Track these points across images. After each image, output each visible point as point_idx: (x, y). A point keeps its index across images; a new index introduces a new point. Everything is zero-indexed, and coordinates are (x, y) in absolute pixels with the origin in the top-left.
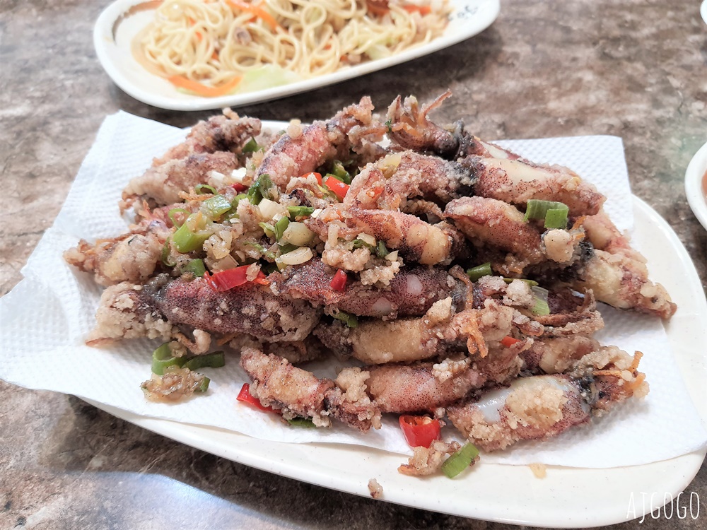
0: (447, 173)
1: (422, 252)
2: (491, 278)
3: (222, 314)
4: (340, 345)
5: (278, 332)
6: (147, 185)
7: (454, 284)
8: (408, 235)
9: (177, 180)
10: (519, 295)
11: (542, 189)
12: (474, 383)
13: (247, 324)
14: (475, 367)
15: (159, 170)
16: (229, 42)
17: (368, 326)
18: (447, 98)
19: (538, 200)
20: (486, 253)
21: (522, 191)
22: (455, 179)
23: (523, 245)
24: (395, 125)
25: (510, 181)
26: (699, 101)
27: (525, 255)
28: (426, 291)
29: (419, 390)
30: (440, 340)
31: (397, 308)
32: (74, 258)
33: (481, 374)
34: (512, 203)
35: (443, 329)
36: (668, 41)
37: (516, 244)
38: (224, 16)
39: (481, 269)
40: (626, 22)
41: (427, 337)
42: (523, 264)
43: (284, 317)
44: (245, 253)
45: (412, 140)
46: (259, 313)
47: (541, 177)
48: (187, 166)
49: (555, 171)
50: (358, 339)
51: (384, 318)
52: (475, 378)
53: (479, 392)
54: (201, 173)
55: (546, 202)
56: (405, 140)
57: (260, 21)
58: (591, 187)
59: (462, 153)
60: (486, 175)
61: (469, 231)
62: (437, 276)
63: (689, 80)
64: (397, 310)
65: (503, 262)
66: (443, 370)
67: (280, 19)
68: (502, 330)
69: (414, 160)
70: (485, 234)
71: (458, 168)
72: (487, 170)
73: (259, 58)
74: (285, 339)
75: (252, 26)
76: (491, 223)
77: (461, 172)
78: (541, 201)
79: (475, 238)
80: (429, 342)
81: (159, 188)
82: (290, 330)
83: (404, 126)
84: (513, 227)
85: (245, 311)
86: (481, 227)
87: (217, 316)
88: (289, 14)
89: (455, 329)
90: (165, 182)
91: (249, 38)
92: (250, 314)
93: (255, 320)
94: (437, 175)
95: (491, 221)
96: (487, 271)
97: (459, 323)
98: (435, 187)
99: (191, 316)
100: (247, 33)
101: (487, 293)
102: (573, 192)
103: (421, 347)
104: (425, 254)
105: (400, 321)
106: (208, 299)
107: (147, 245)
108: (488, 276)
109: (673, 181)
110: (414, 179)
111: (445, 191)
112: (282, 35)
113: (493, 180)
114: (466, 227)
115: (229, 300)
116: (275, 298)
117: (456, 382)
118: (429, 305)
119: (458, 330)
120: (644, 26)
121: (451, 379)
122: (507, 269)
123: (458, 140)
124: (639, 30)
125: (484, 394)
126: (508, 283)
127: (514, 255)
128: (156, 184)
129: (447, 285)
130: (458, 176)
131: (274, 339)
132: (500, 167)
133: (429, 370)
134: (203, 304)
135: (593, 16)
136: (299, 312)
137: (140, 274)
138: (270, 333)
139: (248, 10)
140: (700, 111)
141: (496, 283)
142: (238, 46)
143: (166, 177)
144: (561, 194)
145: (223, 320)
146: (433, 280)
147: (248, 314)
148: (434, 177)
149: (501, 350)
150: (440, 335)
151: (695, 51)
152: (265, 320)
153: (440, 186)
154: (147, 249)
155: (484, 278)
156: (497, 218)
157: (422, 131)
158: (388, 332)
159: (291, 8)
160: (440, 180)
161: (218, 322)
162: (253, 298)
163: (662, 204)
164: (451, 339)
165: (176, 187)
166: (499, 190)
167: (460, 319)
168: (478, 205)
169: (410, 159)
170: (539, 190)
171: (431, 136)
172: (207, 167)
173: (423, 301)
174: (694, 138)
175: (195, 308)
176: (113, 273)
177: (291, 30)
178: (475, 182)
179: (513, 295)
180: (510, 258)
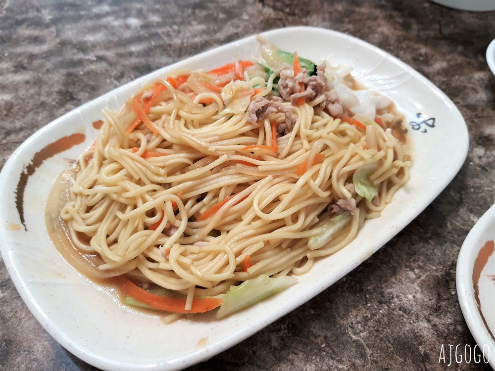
26: (480, 146)
36: (457, 77)
40: (421, 55)
63: (473, 122)
109: (448, 244)
120: (436, 60)
124: (431, 65)
135: (392, 48)
140: (480, 158)
151: (480, 89)
163: (434, 273)
174: (472, 190)
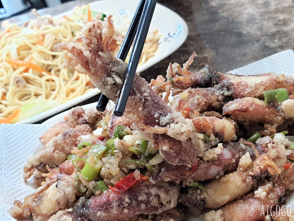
0: (215, 92)
1: (224, 133)
2: (262, 138)
3: (127, 205)
4: (198, 201)
5: (161, 206)
6: (42, 157)
7: (245, 147)
8: (215, 126)
9: (60, 148)
10: (281, 141)
11: (267, 85)
12: (280, 194)
13: (143, 206)
14: (276, 185)
15: (47, 145)
16: (12, 88)
17: (209, 185)
18: (195, 57)
19: (268, 91)
20: (252, 128)
21: (257, 89)
22: (221, 94)
23: (270, 116)
24: (174, 78)
25: (250, 86)
27: (274, 121)
28: (233, 155)
29: (252, 209)
30: (252, 176)
31: (222, 168)
32: (17, 212)
33: (281, 187)
34: (255, 97)
35: (251, 170)
37: (267, 116)
38: (7, 72)
39: (254, 136)
41: (245, 177)
42: (275, 126)
43: (163, 195)
44: (127, 168)
45: (185, 84)
46: (148, 197)
47: (264, 79)
48: (64, 138)
49: (269, 74)
50: (207, 194)
51: (218, 177)
52: (279, 191)
53: (283, 199)
54: (74, 140)
55: (272, 90)
56: (182, 85)
57: (31, 70)
58: (291, 77)
59: (215, 82)
60: (236, 87)
61: (240, 118)
62: (235, 145)
64: (223, 170)
65: (264, 129)
66: (261, 192)
67: (45, 67)
68: (282, 158)
69: (194, 92)
70: (249, 116)
71: (219, 88)
72: (235, 84)
73: (33, 93)
74: (166, 209)
75: (26, 74)
76: (251, 109)
77: (222, 90)
78: (269, 91)
79: (244, 121)
80: (247, 179)
81: (51, 156)
82: (167, 203)
83: (179, 78)
84: (262, 108)
85: (140, 198)
86: (245, 113)
87: (124, 208)
88: (50, 62)
89: (257, 167)
90: (54, 151)
91: (25, 82)
92: (144, 199)
93: (147, 203)
94: (210, 96)
95: (250, 108)
96: (258, 136)
97: (258, 163)
98: (211, 102)
99: (109, 214)
100: (23, 79)
101: (263, 147)
102: (283, 82)
103: (244, 184)
104: (225, 134)
105: (226, 175)
106: (117, 200)
107: (69, 183)
108: (259, 138)
110: (200, 100)
111: (218, 103)
112: (47, 76)
113: (241, 88)
114: (238, 116)
115: (129, 195)
116: (153, 186)
117: (270, 196)
118: (237, 161)
119: (260, 167)
120: (292, 21)
121: (267, 196)
122: (268, 132)
123: (209, 76)
124: (289, 25)
125: (287, 198)
126: (272, 137)
127: (268, 123)
128: (48, 155)
129: (242, 148)
130: (222, 92)
131: (160, 211)
132: (241, 81)
133: (253, 196)
134: (115, 203)
136: (169, 191)
137: (68, 202)
138: (156, 209)
139: (22, 65)
141: (267, 139)
142: (18, 89)
143: (54, 148)
144: (277, 85)
145: (128, 209)
146: (234, 148)
147: (142, 199)
148: (208, 97)
149: (285, 173)
150: (251, 173)
152: (152, 200)
153: (214, 101)
154: (69, 185)
155: (258, 140)
156: (252, 105)
157: (189, 78)
158: (222, 183)
159: (51, 58)
160: (212, 97)
161: (126, 211)
162: (142, 190)
164: (258, 173)
165: (61, 153)
166: (246, 92)
167: (257, 161)
168: (240, 102)
169: (192, 92)
170: (266, 86)
171: (194, 78)
172: (76, 135)
173: (234, 161)
175: (110, 208)
176: (49, 209)
177: (53, 71)
178: (232, 92)
179: (278, 142)
180: (266, 125)
